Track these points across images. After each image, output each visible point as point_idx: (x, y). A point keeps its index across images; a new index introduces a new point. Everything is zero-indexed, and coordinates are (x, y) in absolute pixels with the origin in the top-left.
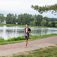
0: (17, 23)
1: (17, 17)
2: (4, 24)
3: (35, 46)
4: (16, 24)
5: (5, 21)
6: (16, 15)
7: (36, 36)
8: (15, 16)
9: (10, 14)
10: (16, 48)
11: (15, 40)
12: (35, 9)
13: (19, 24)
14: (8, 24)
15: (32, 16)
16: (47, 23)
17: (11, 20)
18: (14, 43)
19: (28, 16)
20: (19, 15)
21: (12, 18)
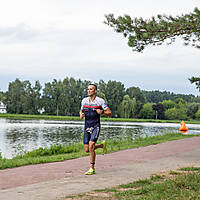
0: (43, 110)
1: (41, 92)
3: (130, 170)
4: (39, 114)
5: (2, 104)
6: (37, 83)
8: (35, 88)
13: (50, 112)
14: (13, 112)
16: (139, 108)
17: (22, 101)
19: (78, 87)
20: (48, 85)
21: (24, 93)
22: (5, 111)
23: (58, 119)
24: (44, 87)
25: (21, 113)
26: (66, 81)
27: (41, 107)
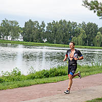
0: (46, 40)
1: (45, 28)
2: (19, 43)
4: (43, 42)
5: (20, 35)
6: (43, 23)
7: (89, 67)
8: (41, 26)
9: (30, 21)
10: (51, 94)
11: (45, 75)
12: (91, 10)
13: (50, 42)
15: (76, 25)
18: (44, 83)
19: (68, 26)
20: (49, 24)
21: (34, 29)
22: (22, 40)
23: (55, 46)
24: (47, 25)
25: (32, 41)
26: (61, 22)
27: (44, 38)
